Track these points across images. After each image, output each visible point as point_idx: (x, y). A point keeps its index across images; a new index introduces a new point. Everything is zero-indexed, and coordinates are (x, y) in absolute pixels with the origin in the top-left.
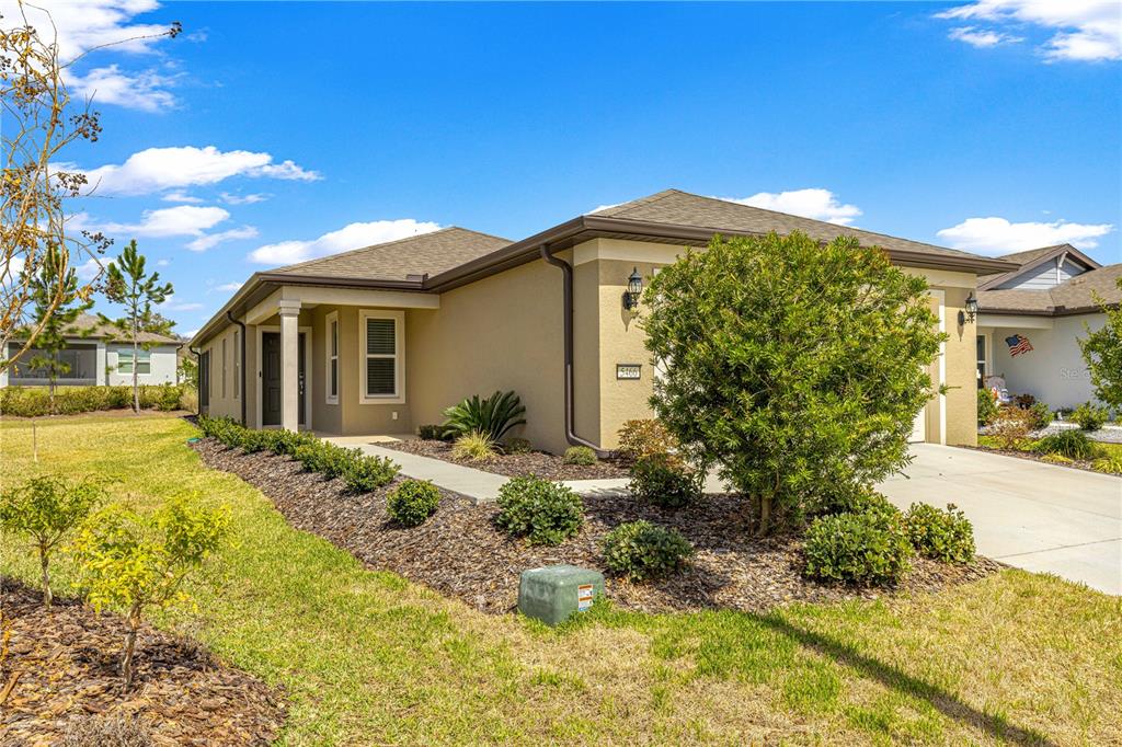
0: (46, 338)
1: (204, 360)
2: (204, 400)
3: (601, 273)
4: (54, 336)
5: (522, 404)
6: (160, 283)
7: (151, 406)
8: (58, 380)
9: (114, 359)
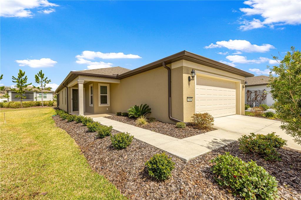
0: (19, 91)
1: (58, 96)
2: (58, 104)
3: (183, 70)
4: (22, 90)
5: (149, 108)
6: (48, 79)
7: (46, 105)
8: (23, 100)
9: (38, 95)
